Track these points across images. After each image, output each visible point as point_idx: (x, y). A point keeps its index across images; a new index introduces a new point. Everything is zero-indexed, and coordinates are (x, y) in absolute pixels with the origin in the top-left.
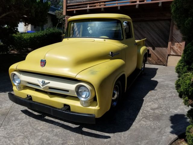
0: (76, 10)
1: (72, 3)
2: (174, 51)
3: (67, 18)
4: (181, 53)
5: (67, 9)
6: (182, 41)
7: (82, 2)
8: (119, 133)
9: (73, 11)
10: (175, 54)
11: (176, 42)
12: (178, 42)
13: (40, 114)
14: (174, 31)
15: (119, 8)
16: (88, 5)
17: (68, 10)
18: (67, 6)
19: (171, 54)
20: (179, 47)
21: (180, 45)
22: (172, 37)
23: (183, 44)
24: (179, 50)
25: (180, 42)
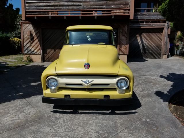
0: (37, 17)
1: (32, 9)
2: (122, 52)
3: (22, 22)
4: (126, 53)
5: (26, 14)
6: (127, 44)
7: (43, 10)
8: (139, 108)
9: (34, 17)
10: (122, 54)
11: (123, 45)
12: (124, 45)
13: (71, 111)
14: (120, 37)
15: (80, 18)
16: (50, 13)
17: (27, 16)
18: (26, 12)
19: (120, 54)
20: (125, 48)
21: (126, 47)
22: (120, 41)
23: (128, 46)
24: (125, 51)
25: (126, 45)
